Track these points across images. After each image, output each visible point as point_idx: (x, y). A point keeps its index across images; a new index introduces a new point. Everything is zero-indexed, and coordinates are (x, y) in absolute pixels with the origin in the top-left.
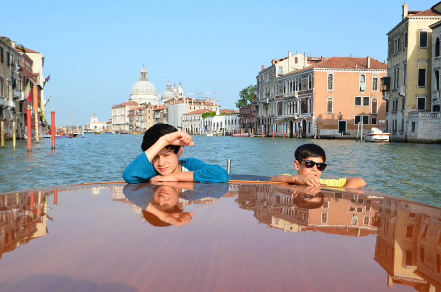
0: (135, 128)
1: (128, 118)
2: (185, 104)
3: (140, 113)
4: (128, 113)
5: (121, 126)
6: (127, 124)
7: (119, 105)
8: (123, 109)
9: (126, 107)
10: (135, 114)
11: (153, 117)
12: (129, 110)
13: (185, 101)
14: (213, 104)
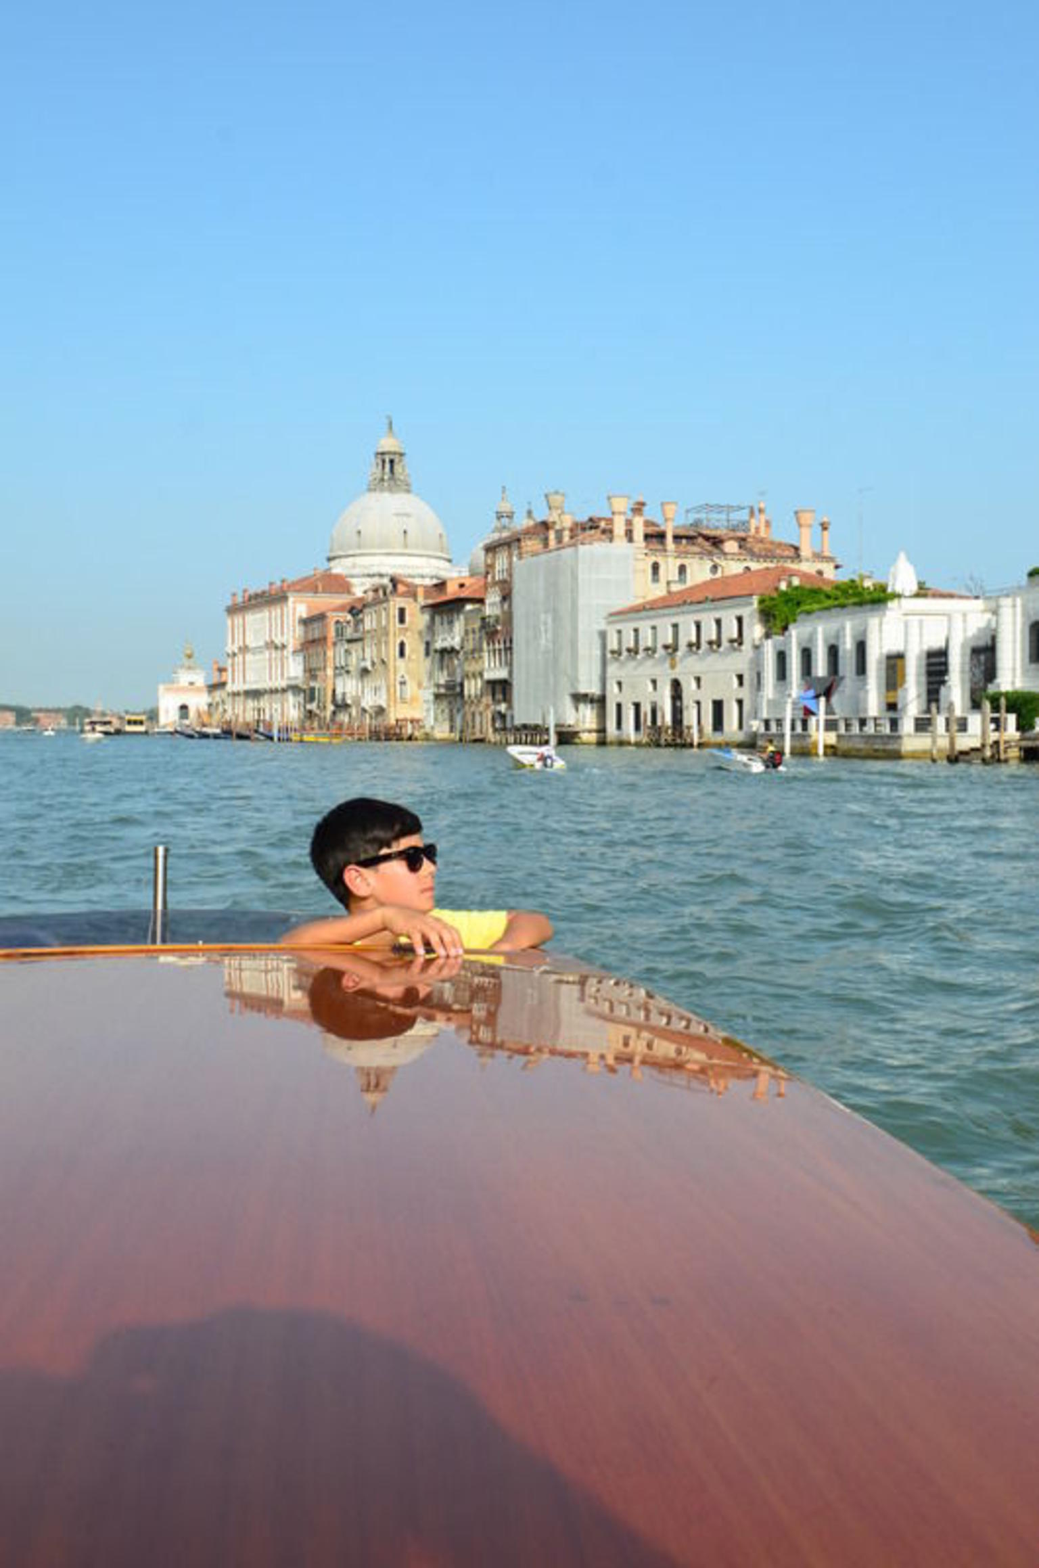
0: (331, 708)
1: (300, 659)
2: (620, 543)
3: (356, 630)
4: (299, 630)
5: (264, 702)
6: (295, 689)
7: (257, 596)
8: (276, 611)
9: (291, 600)
10: (332, 633)
11: (422, 648)
12: (305, 616)
13: (619, 528)
14: (796, 549)
